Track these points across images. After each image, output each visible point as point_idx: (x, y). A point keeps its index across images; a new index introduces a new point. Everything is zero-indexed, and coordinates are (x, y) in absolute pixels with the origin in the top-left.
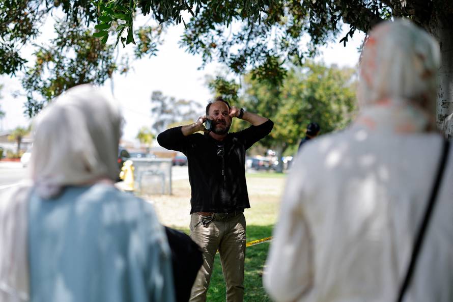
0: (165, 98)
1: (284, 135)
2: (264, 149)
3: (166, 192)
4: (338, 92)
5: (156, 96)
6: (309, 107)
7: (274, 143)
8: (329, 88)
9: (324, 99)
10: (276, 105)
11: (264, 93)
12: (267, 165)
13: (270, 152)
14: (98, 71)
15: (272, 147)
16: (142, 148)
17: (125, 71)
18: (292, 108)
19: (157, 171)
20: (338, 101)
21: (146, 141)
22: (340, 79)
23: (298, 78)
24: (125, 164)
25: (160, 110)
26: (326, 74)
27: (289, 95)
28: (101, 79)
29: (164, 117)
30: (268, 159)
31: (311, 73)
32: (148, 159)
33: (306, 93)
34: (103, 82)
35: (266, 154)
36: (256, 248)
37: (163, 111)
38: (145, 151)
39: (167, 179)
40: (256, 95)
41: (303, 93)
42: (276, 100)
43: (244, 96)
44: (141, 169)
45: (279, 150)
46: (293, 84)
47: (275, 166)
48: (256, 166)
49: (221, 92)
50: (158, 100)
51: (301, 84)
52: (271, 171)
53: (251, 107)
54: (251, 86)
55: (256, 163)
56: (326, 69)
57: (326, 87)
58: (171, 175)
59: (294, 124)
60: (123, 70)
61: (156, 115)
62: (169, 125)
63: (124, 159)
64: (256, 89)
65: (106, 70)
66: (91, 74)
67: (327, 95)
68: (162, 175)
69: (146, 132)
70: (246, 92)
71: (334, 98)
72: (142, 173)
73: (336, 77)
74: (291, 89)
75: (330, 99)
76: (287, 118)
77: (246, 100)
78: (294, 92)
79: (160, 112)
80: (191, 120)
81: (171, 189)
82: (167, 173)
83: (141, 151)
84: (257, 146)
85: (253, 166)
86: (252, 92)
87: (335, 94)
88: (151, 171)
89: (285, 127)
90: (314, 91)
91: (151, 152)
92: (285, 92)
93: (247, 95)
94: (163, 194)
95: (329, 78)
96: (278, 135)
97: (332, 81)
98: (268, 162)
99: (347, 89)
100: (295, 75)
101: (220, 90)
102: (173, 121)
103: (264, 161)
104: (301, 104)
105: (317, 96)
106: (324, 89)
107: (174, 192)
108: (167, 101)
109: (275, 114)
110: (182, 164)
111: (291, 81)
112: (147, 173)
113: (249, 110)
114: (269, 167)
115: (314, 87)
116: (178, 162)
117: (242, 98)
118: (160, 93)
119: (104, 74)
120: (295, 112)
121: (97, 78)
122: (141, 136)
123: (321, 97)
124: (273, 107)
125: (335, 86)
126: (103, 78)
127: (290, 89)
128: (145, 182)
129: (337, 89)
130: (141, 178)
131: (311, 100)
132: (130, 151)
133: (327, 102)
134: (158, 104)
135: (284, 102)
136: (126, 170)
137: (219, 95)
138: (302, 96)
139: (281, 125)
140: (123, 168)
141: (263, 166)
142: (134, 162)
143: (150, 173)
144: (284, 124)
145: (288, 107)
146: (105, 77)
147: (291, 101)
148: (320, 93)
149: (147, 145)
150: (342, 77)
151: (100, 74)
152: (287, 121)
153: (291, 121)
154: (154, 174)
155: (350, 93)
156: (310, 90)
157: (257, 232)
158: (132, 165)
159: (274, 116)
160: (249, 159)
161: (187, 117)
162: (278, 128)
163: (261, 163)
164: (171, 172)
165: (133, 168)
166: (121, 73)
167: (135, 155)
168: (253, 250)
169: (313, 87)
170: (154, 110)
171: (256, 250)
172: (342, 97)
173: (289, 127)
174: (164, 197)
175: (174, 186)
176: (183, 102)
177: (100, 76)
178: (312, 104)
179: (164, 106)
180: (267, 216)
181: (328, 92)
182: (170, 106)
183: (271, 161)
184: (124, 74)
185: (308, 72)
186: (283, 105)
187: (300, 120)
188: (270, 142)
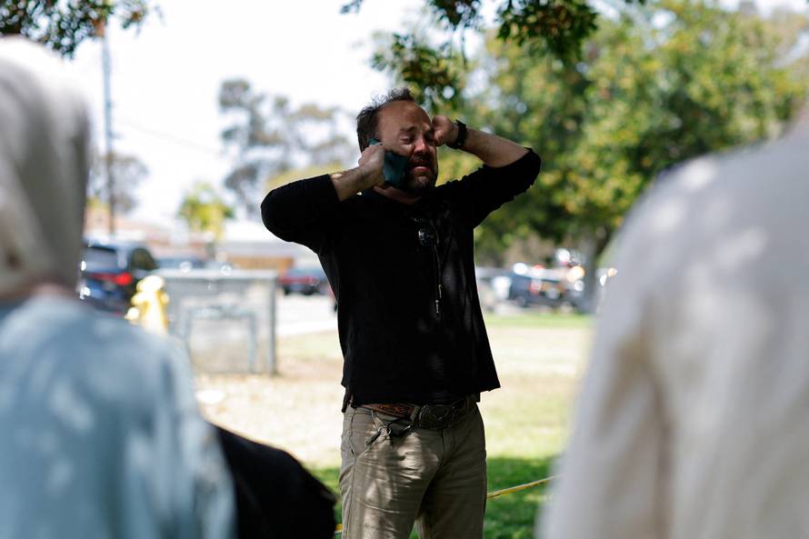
0: (260, 99)
1: (599, 205)
2: (546, 247)
3: (259, 367)
4: (755, 81)
5: (233, 94)
6: (675, 123)
7: (572, 228)
8: (729, 70)
9: (715, 101)
10: (578, 118)
11: (541, 84)
12: (553, 292)
13: (563, 255)
14: (56, 17)
15: (568, 240)
16: (196, 245)
17: (135, 18)
18: (623, 127)
19: (234, 306)
20: (757, 108)
21: (205, 224)
22: (761, 44)
23: (641, 42)
24: (141, 286)
25: (246, 134)
26: (724, 29)
27: (614, 92)
28: (66, 41)
29: (257, 154)
30: (555, 274)
31: (677, 28)
32: (210, 273)
33: (664, 84)
34: (71, 49)
35: (549, 262)
36: (507, 517)
37: (256, 137)
38: (202, 253)
39: (264, 333)
40: (518, 90)
41: (656, 86)
42: (578, 105)
43: (487, 92)
44: (190, 303)
45: (587, 246)
46: (628, 59)
47: (576, 295)
48: (522, 296)
49: (407, 80)
50: (239, 104)
51: (648, 58)
52: (566, 309)
53: (507, 125)
54: (505, 65)
55: (523, 286)
56: (724, 15)
57: (720, 66)
58: (273, 322)
59: (630, 172)
60: (129, 15)
61: (234, 149)
62: (271, 179)
63: (139, 273)
64: (519, 73)
65: (79, 14)
66: (37, 27)
67: (722, 91)
68: (251, 320)
69: (205, 198)
70: (493, 81)
71: (744, 99)
72: (190, 312)
73: (752, 38)
74: (620, 74)
75: (731, 104)
76: (609, 157)
77: (494, 104)
78: (628, 82)
79: (245, 141)
80: (337, 162)
81: (275, 359)
82: (263, 315)
83: (190, 252)
84: (524, 239)
85: (513, 295)
86: (509, 82)
87: (748, 88)
88: (219, 308)
89: (602, 182)
90: (686, 78)
91: (221, 256)
92: (604, 83)
93: (496, 91)
94: (253, 372)
95: (730, 40)
96: (583, 204)
97: (736, 50)
98: (555, 283)
99: (781, 73)
100: (633, 33)
101: (408, 75)
102: (283, 167)
103: (544, 280)
104: (651, 116)
105: (694, 91)
106: (713, 74)
107: (282, 367)
108: (266, 109)
109: (576, 146)
110: (310, 291)
111: (622, 49)
112: (207, 313)
113: (499, 132)
114: (558, 300)
115: (688, 67)
116: (296, 286)
117: (480, 98)
118: (244, 86)
119: (74, 25)
120: (631, 138)
121: (55, 38)
122: (191, 209)
123: (707, 94)
124: (570, 125)
125: (749, 63)
126: (73, 37)
127: (618, 72)
128: (200, 341)
129: (755, 73)
130: (189, 326)
131: (677, 103)
132: (157, 252)
133: (724, 111)
134: (239, 118)
135: (598, 111)
136: (146, 305)
137: (401, 87)
138: (652, 92)
139: (590, 175)
140: (137, 299)
141: (543, 294)
142: (167, 281)
143: (215, 313)
144: (600, 173)
145: (608, 124)
146: (78, 34)
147: (621, 107)
148: (703, 85)
149: (208, 236)
150: (768, 39)
151: (64, 25)
152: (608, 166)
153: (622, 165)
154: (227, 315)
155: (792, 84)
156: (675, 76)
157: (513, 475)
158: (162, 290)
159: (572, 150)
160: (502, 275)
161: (325, 156)
162: (584, 183)
163: (537, 286)
164: (273, 309)
165: (165, 298)
166: (126, 26)
167: (173, 263)
168: (501, 524)
169: (681, 65)
170: (228, 135)
171: (507, 524)
172: (766, 96)
173: (614, 183)
174: (254, 381)
175: (282, 351)
176: (312, 113)
177: (62, 33)
178: (680, 114)
179: (256, 122)
180: (544, 431)
181: (727, 81)
182: (273, 124)
183: (565, 281)
184: (133, 27)
185: (671, 24)
186: (595, 120)
187: (647, 162)
188: (560, 224)
